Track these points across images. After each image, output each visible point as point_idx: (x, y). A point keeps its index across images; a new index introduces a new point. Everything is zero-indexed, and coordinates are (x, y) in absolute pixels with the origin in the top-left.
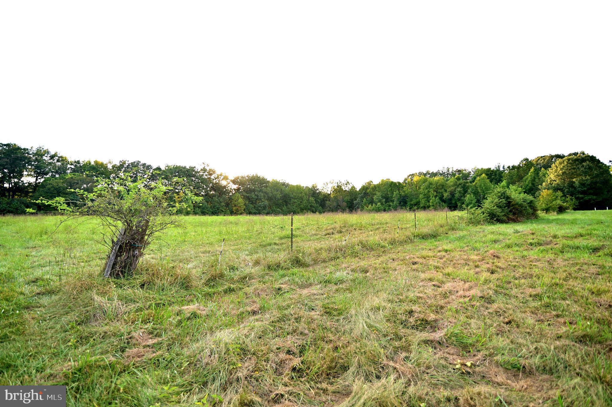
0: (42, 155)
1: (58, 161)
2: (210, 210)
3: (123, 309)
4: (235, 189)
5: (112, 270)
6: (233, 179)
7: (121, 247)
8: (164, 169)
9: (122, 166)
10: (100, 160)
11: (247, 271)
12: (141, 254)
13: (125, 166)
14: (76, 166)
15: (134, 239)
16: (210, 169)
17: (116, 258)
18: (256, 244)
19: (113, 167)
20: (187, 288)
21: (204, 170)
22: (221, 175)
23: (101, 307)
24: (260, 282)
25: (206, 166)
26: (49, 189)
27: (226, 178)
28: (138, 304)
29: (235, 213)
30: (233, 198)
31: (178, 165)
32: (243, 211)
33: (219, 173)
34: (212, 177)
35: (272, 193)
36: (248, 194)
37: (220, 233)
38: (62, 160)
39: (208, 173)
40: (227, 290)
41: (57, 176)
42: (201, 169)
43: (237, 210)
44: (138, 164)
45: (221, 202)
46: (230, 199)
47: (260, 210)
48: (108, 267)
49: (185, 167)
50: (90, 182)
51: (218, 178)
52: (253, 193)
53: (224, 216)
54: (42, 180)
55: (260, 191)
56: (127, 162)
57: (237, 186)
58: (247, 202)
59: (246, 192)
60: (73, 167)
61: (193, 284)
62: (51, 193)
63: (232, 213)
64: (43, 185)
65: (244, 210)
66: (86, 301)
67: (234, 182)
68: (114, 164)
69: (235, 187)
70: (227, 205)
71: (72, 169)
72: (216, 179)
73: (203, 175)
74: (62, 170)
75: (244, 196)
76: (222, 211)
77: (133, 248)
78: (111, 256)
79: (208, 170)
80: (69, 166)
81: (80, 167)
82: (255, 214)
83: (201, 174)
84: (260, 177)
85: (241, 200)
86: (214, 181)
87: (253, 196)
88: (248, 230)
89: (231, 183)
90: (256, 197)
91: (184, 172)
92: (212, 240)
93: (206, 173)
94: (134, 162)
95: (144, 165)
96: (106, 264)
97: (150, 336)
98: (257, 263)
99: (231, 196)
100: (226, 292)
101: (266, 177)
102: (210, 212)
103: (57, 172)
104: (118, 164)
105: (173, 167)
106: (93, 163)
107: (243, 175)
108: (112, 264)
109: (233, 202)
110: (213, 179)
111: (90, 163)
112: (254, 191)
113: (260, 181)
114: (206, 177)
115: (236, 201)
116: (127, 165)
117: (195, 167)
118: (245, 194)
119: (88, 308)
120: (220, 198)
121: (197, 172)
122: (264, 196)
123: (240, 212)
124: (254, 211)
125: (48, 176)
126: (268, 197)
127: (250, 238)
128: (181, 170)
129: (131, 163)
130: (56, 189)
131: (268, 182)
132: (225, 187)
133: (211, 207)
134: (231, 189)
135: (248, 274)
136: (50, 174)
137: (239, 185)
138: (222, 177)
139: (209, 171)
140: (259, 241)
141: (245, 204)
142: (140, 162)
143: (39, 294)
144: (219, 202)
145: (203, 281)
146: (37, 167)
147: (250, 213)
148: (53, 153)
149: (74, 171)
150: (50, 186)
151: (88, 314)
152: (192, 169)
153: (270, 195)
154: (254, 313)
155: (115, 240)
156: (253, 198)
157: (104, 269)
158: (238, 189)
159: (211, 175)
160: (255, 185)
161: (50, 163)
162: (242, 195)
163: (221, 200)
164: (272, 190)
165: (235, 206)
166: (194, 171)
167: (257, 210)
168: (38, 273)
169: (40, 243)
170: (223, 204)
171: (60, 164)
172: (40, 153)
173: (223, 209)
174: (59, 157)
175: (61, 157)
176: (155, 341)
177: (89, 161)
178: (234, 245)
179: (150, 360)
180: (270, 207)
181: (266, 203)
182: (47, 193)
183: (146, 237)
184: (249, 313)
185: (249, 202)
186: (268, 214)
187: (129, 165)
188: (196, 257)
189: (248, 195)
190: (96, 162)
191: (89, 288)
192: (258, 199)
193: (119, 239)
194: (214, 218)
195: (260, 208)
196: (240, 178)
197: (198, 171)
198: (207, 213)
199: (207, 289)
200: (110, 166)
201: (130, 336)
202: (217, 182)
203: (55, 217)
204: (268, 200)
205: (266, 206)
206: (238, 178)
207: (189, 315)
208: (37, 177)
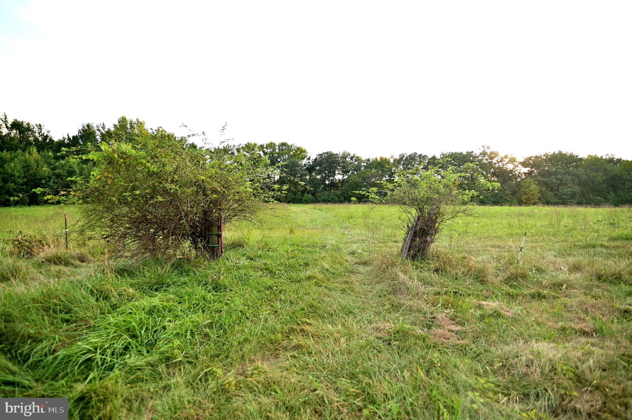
0: (345, 158)
1: (356, 161)
2: (491, 199)
3: (422, 289)
4: (525, 174)
5: (408, 252)
6: (522, 160)
7: (415, 232)
8: (439, 158)
9: (401, 159)
10: (384, 156)
11: (562, 277)
12: (432, 241)
13: (404, 159)
14: (367, 163)
15: (427, 226)
16: (491, 152)
17: (411, 242)
18: (568, 243)
19: (394, 161)
20: (482, 282)
21: (484, 154)
22: (506, 157)
23: (404, 284)
24: (585, 294)
25: (486, 149)
26: (351, 184)
27: (512, 161)
28: (435, 288)
29: (526, 203)
30: (522, 184)
31: (454, 152)
32: (538, 201)
33: (503, 156)
34: (494, 161)
35: (587, 175)
36: (545, 178)
37: (510, 226)
38: (359, 160)
39: (488, 156)
40: (535, 294)
41: (355, 173)
42: (481, 153)
43: (528, 200)
44: (414, 156)
45: (505, 190)
46: (518, 185)
47: (564, 199)
48: (405, 249)
49: (461, 153)
50: (377, 176)
51: (501, 161)
52: (554, 176)
53: (510, 206)
54: (347, 176)
55: (565, 174)
56: (405, 155)
57: (529, 169)
58: (544, 189)
59: (542, 176)
60: (365, 164)
61: (489, 280)
62: (352, 187)
63: (520, 203)
64: (347, 181)
65: (539, 199)
66: (393, 275)
67: (525, 164)
68: (395, 158)
69: (526, 170)
70: (514, 193)
71: (365, 166)
72: (498, 162)
73: (482, 160)
74: (357, 168)
75: (539, 181)
76: (507, 200)
77: (425, 234)
78: (407, 239)
79: (489, 152)
80: (363, 164)
81: (370, 164)
82: (556, 204)
83: (480, 158)
84: (565, 154)
85: (534, 187)
86: (497, 165)
87: (554, 181)
88: (551, 224)
89: (519, 165)
90: (559, 182)
91: (460, 159)
92: (501, 234)
93: (486, 157)
94: (412, 154)
95: (420, 156)
96: (403, 247)
97: (453, 322)
98: (576, 268)
99: (519, 182)
100: (533, 296)
101: (575, 153)
102: (490, 202)
103: (355, 170)
104: (398, 158)
105: (449, 155)
106: (379, 160)
107: (538, 155)
108: (408, 247)
109: (523, 189)
110: (496, 163)
111: (377, 160)
112: (555, 173)
113: (566, 159)
114: (486, 162)
115: (526, 188)
116: (405, 158)
117: (473, 152)
118: (540, 178)
119: (395, 282)
120: (504, 185)
121: (475, 157)
122: (573, 180)
123: (533, 201)
124: (555, 200)
125: (350, 173)
126: (580, 181)
127: (555, 235)
128: (457, 157)
129: (409, 155)
130: (355, 183)
131: (581, 159)
132: (511, 171)
133: (492, 196)
134: (519, 173)
135: (565, 281)
136: (351, 172)
137: (532, 168)
138: (507, 160)
139: (490, 154)
140: (571, 240)
141: (540, 192)
142: (417, 154)
143: (356, 263)
144: (503, 190)
145: (500, 278)
146: (343, 167)
147: (548, 203)
148: (352, 155)
149: (366, 167)
150: (351, 181)
151: (395, 287)
152: (470, 154)
153: (584, 177)
154: (584, 333)
155: (410, 225)
156: (553, 183)
157: (402, 251)
158: (530, 173)
159: (492, 158)
160: (558, 165)
161: (351, 163)
162: (536, 181)
163: (506, 187)
164: (588, 170)
165: (525, 194)
166: (471, 156)
167: (560, 199)
168: (354, 247)
169: (349, 225)
170: (508, 192)
171: (357, 163)
172: (344, 157)
173: (508, 198)
174: (356, 158)
175: (357, 157)
176: (459, 328)
177: (376, 158)
178: (532, 242)
179: (457, 345)
180: (583, 194)
181: (577, 189)
182: (349, 186)
183: (437, 225)
184: (576, 332)
185: (546, 189)
186: (579, 204)
187: (407, 158)
188: (484, 250)
189: (544, 180)
190: (381, 158)
191: (393, 265)
192: (562, 183)
193: (413, 225)
194: (497, 208)
195: (565, 197)
196: (533, 159)
197: (477, 155)
198: (488, 203)
199: (506, 288)
200: (392, 161)
201: (433, 316)
202: (501, 166)
203: (355, 205)
204: (579, 185)
205: (575, 194)
206: (530, 158)
207: (491, 312)
208: (343, 175)
